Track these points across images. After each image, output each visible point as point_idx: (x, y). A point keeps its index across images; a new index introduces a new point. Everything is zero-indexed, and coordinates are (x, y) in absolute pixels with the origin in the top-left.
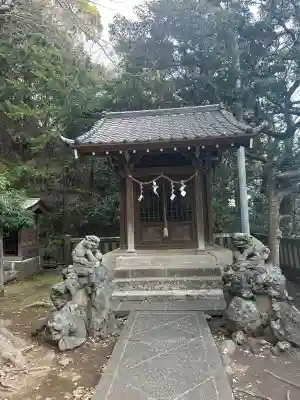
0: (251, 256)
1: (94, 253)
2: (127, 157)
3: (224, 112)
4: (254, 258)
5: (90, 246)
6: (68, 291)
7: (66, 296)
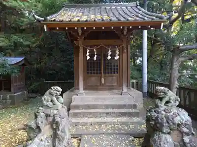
0: (167, 102)
1: (57, 99)
2: (80, 32)
3: (139, 7)
4: (170, 105)
5: (54, 94)
6: (38, 127)
7: (37, 130)
